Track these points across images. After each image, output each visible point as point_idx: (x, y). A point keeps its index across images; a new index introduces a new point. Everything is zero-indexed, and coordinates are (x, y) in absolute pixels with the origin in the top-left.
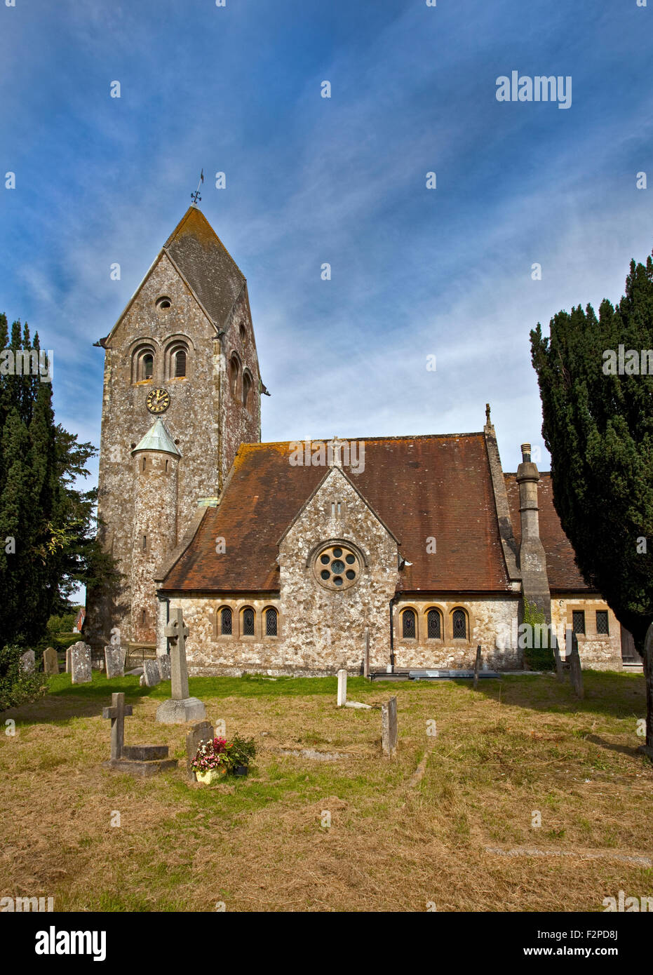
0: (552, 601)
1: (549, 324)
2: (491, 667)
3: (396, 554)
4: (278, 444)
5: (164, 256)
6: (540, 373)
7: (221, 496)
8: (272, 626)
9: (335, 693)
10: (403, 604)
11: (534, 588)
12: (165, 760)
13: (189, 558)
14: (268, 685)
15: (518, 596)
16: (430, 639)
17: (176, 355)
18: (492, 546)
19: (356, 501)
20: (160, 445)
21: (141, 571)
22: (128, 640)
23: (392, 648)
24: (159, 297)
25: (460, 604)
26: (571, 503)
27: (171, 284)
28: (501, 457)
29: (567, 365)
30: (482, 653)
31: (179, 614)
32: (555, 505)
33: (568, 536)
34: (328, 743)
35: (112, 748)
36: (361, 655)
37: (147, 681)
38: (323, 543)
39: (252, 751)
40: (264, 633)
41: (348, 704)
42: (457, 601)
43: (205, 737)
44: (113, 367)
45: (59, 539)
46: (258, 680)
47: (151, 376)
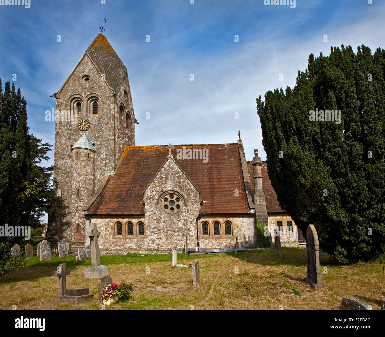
0: (269, 218)
1: (264, 96)
2: (243, 247)
3: (199, 197)
4: (143, 147)
5: (86, 56)
6: (261, 117)
7: (116, 170)
8: (141, 231)
9: (172, 261)
10: (202, 220)
11: (261, 212)
12: (87, 295)
13: (101, 199)
14: (140, 258)
15: (254, 216)
16: (215, 235)
17: (93, 103)
18: (242, 194)
19: (180, 173)
20: (85, 146)
21: (76, 206)
22: (70, 239)
23: (198, 239)
24: (84, 75)
25: (228, 219)
26: (275, 174)
27: (90, 70)
28: (245, 154)
29: (272, 114)
30: (238, 241)
31: (94, 225)
32: (269, 175)
33: (274, 188)
34: (168, 283)
35: (60, 291)
36: (184, 243)
37: (80, 258)
38: (165, 192)
39: (130, 288)
40: (138, 234)
41: (178, 265)
42: (227, 218)
43: (107, 283)
44: (61, 107)
45: (31, 190)
46: (135, 256)
47: (80, 113)
